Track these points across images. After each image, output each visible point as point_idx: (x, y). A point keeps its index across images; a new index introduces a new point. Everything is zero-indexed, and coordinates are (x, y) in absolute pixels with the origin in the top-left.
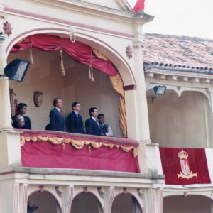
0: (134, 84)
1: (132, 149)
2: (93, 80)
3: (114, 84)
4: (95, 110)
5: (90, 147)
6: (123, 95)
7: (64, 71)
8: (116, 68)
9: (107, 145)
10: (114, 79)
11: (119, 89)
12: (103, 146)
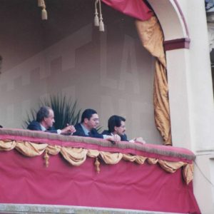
0: (185, 36)
1: (183, 168)
2: (102, 28)
3: (145, 36)
4: (123, 123)
5: (98, 163)
6: (163, 61)
7: (44, 11)
8: (149, 6)
9: (132, 158)
10: (145, 28)
11: (155, 48)
12: (124, 160)
